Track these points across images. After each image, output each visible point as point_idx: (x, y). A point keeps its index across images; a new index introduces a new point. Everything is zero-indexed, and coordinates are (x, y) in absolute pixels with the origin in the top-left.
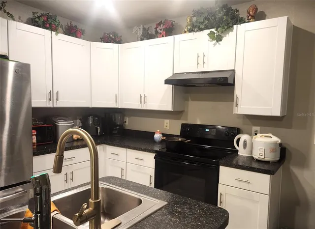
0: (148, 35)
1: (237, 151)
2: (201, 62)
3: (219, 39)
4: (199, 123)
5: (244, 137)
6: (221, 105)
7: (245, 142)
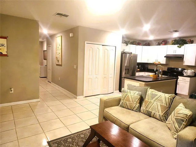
0: (159, 44)
1: (184, 74)
2: (175, 52)
3: (180, 47)
4: (173, 67)
5: (186, 71)
6: (180, 63)
7: (186, 72)
